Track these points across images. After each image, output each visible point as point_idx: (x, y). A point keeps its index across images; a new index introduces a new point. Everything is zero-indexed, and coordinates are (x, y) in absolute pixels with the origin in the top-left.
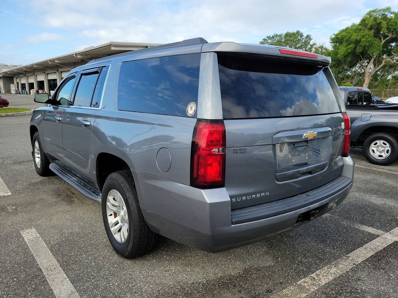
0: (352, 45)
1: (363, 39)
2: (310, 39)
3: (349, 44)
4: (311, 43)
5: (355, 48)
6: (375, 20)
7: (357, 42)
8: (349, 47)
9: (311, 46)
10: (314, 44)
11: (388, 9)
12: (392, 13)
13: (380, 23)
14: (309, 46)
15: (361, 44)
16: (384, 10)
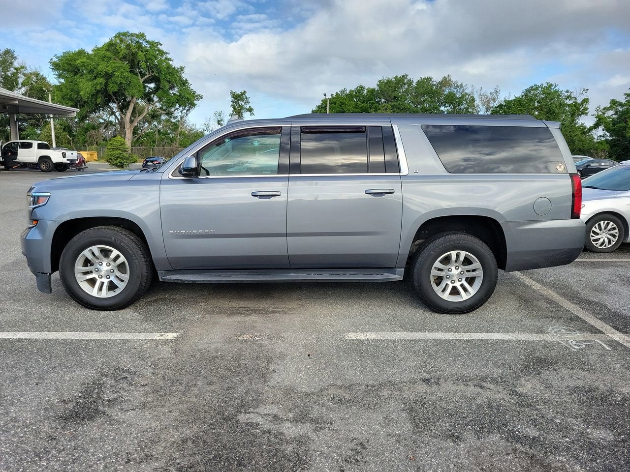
0: (102, 79)
1: (117, 73)
2: (13, 57)
3: (95, 78)
4: (16, 64)
5: (106, 85)
6: (128, 47)
7: (108, 76)
8: (95, 81)
9: (16, 69)
10: (23, 67)
11: (142, 36)
12: (148, 42)
13: (136, 53)
14: (12, 70)
15: (114, 79)
16: (137, 36)
